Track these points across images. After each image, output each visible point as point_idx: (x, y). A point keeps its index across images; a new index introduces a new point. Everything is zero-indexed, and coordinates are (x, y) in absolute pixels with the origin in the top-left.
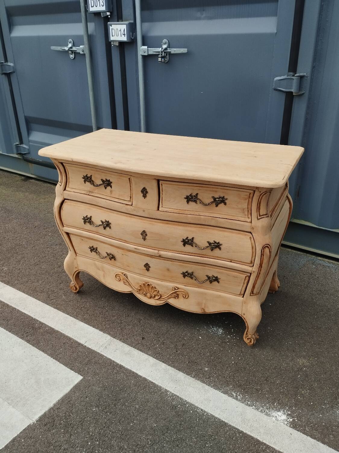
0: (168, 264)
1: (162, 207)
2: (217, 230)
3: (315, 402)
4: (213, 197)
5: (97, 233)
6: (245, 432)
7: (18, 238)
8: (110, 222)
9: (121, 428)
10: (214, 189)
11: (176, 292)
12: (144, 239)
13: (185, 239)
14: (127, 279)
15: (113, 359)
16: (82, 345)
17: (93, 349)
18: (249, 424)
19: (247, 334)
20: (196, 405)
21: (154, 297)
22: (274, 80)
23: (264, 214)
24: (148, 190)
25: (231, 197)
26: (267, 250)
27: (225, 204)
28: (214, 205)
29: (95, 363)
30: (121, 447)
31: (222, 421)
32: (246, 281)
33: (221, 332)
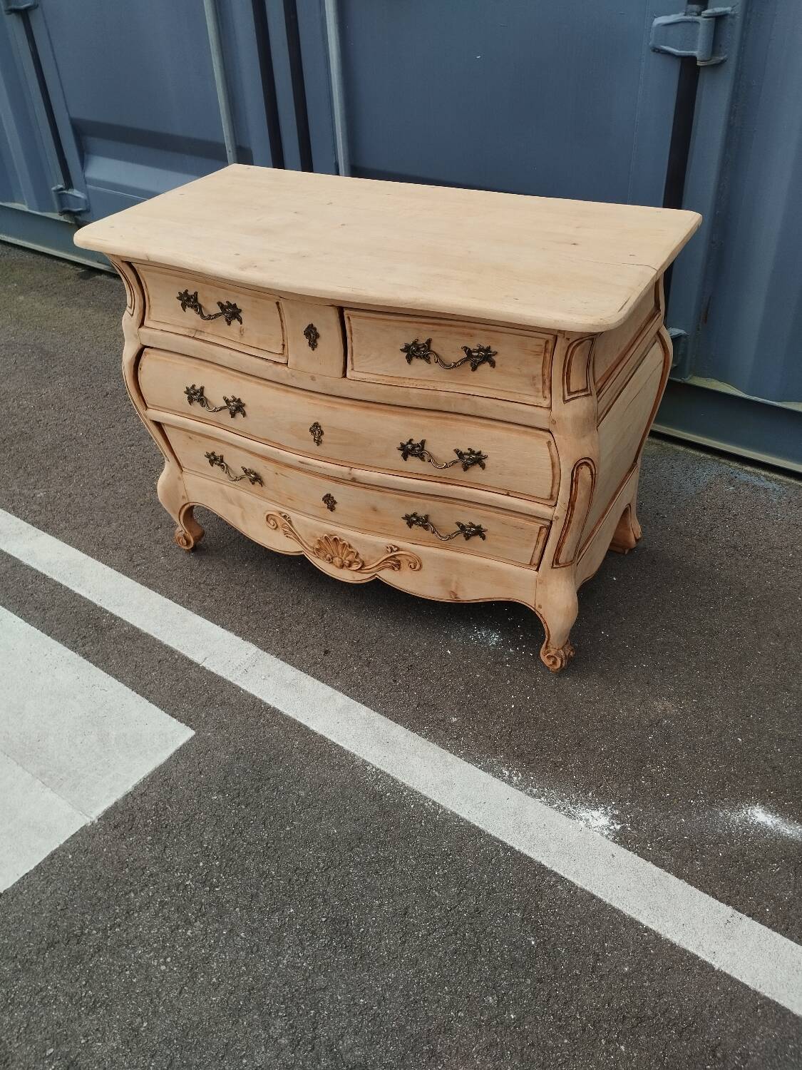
0: (374, 496)
1: (352, 369)
2: (476, 423)
3: (677, 791)
4: (465, 348)
5: (219, 425)
6: (517, 849)
7: (68, 422)
8: (243, 401)
9: (267, 835)
10: (467, 331)
11: (394, 556)
12: (319, 442)
13: (405, 443)
14: (291, 525)
15: (259, 696)
16: (198, 665)
17: (220, 674)
18: (528, 834)
19: (547, 647)
20: (424, 793)
21: (350, 566)
22: (651, 25)
23: (580, 389)
24: (319, 331)
25: (505, 349)
26: (585, 472)
27: (493, 364)
28: (468, 366)
29: (223, 703)
30: (264, 872)
31: (474, 826)
32: (542, 536)
33: (495, 639)
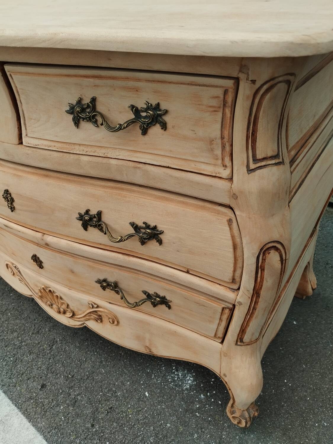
1: (27, 135)
2: (150, 195)
4: (132, 107)
10: (131, 84)
11: (95, 311)
12: (13, 209)
13: (83, 214)
14: (21, 274)
19: (232, 408)
21: (65, 313)
23: (270, 155)
26: (274, 258)
27: (164, 126)
28: (138, 129)
32: (225, 317)
33: (190, 382)
